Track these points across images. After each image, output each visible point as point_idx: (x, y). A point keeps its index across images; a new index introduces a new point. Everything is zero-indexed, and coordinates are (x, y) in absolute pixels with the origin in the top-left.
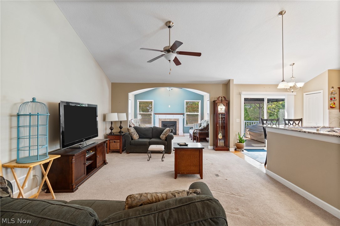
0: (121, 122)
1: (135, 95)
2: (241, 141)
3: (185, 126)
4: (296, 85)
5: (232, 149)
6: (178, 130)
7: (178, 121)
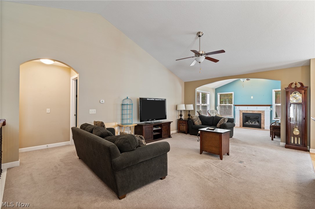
0: (189, 111)
1: (215, 89)
3: (273, 119)
6: (264, 123)
7: (263, 113)
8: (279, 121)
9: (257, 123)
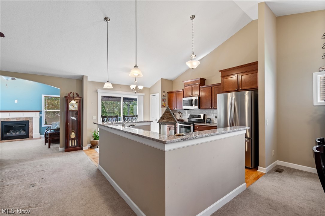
2: (96, 138)
4: (138, 87)
5: (85, 148)
6: (32, 131)
7: (31, 120)
8: (50, 127)
9: (23, 133)
